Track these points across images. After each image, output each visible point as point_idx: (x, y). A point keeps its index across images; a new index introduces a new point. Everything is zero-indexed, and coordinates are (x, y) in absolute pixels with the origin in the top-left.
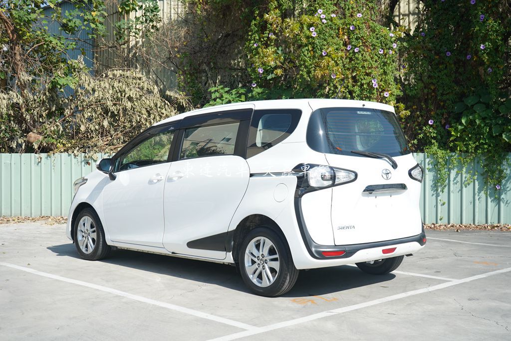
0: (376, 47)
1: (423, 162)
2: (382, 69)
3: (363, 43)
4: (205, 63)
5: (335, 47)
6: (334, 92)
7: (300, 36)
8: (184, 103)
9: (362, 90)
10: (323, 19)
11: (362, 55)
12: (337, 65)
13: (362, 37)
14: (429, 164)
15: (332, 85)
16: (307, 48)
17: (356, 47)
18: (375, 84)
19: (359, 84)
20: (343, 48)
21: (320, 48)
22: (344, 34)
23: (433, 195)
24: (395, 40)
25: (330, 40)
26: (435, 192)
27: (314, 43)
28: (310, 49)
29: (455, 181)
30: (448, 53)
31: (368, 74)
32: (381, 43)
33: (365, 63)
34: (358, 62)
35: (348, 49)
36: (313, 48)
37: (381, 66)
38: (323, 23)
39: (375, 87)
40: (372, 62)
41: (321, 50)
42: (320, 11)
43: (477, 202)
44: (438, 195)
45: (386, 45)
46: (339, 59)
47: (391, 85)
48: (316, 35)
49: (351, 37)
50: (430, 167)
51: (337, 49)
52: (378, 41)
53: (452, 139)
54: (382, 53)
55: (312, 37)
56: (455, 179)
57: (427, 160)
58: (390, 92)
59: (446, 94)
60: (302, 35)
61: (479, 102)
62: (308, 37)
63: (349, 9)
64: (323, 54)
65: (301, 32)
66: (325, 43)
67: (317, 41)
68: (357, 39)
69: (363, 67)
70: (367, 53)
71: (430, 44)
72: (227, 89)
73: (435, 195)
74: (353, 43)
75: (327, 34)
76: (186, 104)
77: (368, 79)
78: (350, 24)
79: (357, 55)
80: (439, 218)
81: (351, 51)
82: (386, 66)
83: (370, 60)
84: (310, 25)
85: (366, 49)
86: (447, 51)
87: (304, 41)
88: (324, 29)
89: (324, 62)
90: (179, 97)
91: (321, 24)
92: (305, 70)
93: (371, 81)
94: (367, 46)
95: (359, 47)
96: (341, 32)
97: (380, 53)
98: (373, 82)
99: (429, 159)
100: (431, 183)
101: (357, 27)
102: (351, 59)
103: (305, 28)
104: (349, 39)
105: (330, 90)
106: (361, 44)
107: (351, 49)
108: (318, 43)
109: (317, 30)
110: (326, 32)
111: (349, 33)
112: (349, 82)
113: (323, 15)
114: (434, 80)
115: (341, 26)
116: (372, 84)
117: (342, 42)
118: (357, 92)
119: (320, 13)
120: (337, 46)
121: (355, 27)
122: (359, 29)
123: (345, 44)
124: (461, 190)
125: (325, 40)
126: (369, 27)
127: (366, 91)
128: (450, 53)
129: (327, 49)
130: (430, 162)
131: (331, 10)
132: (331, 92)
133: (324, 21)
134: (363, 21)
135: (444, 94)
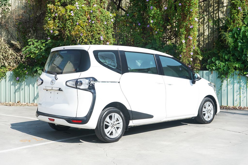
0: (103, 21)
2: (106, 31)
3: (96, 19)
4: (31, 27)
5: (83, 20)
6: (82, 42)
7: (65, 15)
8: (19, 47)
9: (96, 41)
10: (77, 7)
11: (96, 25)
12: (84, 29)
13: (96, 16)
15: (81, 39)
16: (69, 21)
17: (93, 20)
18: (102, 38)
19: (94, 38)
20: (87, 21)
21: (76, 21)
22: (88, 15)
24: (113, 18)
25: (81, 17)
27: (73, 19)
28: (71, 21)
30: (139, 24)
31: (99, 34)
32: (105, 19)
33: (97, 28)
34: (94, 28)
35: (90, 22)
36: (73, 21)
37: (105, 30)
38: (78, 9)
39: (102, 40)
40: (100, 28)
41: (76, 22)
42: (77, 3)
45: (108, 20)
46: (85, 26)
47: (111, 39)
48: (73, 15)
49: (91, 16)
51: (84, 22)
52: (104, 18)
54: (106, 23)
55: (71, 16)
58: (109, 42)
59: (138, 43)
60: (66, 15)
61: (152, 47)
62: (70, 16)
63: (92, 3)
64: (77, 24)
65: (66, 13)
66: (78, 18)
67: (74, 18)
68: (94, 17)
69: (96, 30)
70: (98, 24)
71: (131, 20)
72: (36, 40)
74: (92, 19)
75: (80, 15)
76: (20, 47)
77: (99, 36)
78: (90, 10)
79: (93, 25)
81: (91, 23)
82: (108, 30)
83: (100, 27)
84: (71, 10)
85: (98, 22)
86: (139, 23)
87: (67, 17)
88: (78, 12)
89: (76, 28)
90: (17, 44)
91: (77, 9)
92: (68, 31)
93: (100, 37)
94: (98, 20)
95: (95, 20)
96: (87, 14)
97: (105, 24)
98: (101, 37)
101: (94, 11)
102: (91, 26)
103: (68, 12)
104: (90, 17)
105: (80, 41)
106: (95, 19)
107: (91, 21)
108: (75, 19)
109: (74, 12)
110: (79, 13)
111: (90, 14)
112: (89, 37)
113: (78, 5)
114: (133, 37)
115: (87, 11)
116: (101, 38)
117: (87, 18)
118: (93, 42)
119: (77, 4)
120: (84, 20)
121: (93, 11)
122: (95, 12)
123: (88, 19)
125: (78, 17)
126: (100, 12)
127: (98, 42)
128: (140, 24)
129: (79, 21)
131: (83, 3)
132: (81, 42)
133: (78, 8)
134: (97, 8)
135: (137, 43)
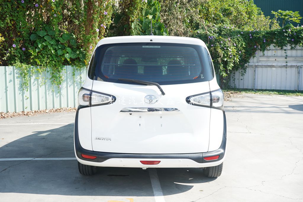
1: (12, 72)
14: (16, 74)
23: (20, 93)
26: (21, 92)
29: (34, 84)
43: (47, 96)
44: (23, 94)
50: (18, 75)
53: (32, 57)
56: (33, 83)
57: (15, 71)
59: (23, 28)
61: (48, 35)
73: (21, 93)
80: (25, 107)
99: (16, 70)
100: (19, 86)
114: (14, 18)
124: (38, 89)
128: (23, 1)
130: (17, 72)
135: (21, 28)
